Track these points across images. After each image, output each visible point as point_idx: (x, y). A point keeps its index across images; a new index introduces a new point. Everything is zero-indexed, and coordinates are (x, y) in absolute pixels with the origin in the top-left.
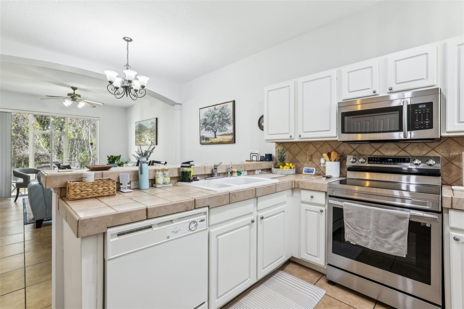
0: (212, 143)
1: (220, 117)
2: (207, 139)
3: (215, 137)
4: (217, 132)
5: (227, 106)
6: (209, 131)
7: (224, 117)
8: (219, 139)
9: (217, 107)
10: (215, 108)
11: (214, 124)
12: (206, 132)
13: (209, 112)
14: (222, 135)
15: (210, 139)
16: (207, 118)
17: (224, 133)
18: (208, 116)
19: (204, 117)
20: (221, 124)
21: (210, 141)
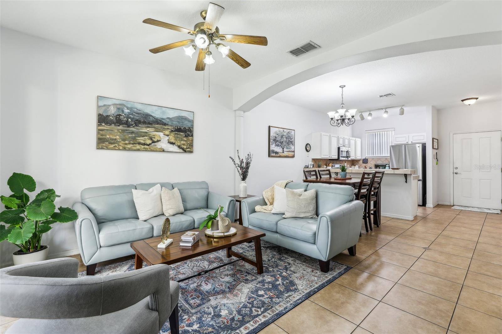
0: (280, 157)
1: (287, 138)
2: (276, 153)
3: (283, 152)
4: (284, 149)
5: (291, 132)
6: (278, 147)
7: (289, 139)
8: (286, 154)
9: (285, 130)
10: (284, 131)
11: (283, 142)
12: (276, 147)
13: (279, 132)
14: (288, 151)
15: (279, 153)
16: (277, 136)
17: (289, 150)
18: (278, 135)
19: (275, 135)
20: (287, 143)
21: (279, 155)
